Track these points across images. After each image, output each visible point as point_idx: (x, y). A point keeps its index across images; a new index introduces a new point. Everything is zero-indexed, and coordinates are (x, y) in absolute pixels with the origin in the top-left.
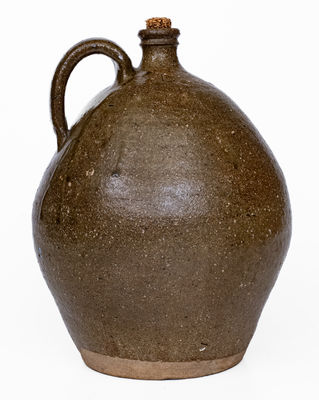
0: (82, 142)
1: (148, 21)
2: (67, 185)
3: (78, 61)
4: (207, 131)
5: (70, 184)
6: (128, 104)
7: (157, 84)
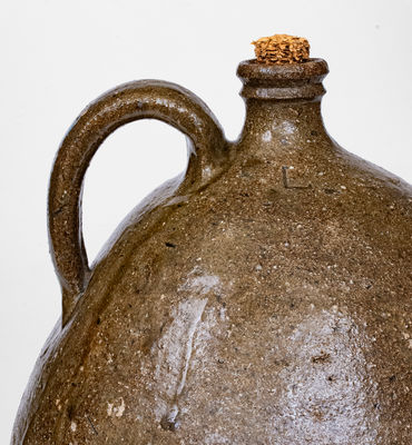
0: (104, 325)
1: (258, 45)
2: (67, 425)
3: (106, 136)
4: (380, 321)
5: (74, 427)
6: (205, 245)
7: (273, 192)
